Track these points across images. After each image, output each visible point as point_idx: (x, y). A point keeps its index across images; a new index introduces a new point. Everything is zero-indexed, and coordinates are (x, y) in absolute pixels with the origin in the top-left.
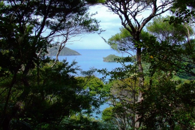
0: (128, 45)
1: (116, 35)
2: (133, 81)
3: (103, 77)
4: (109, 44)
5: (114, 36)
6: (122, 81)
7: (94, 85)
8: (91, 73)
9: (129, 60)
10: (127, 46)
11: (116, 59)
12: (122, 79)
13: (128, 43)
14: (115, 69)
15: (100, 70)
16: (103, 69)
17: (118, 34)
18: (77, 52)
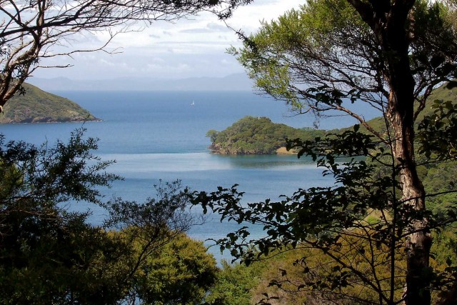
0: (344, 70)
1: (283, 20)
2: (376, 252)
3: (231, 235)
4: (250, 63)
5: (274, 24)
6: (325, 251)
7: (165, 271)
8: (167, 209)
9: (359, 145)
10: (335, 75)
11: (297, 140)
12: (326, 244)
13: (342, 59)
14: (298, 197)
15: (203, 193)
16: (220, 189)
17: (294, 15)
18: (77, 108)
